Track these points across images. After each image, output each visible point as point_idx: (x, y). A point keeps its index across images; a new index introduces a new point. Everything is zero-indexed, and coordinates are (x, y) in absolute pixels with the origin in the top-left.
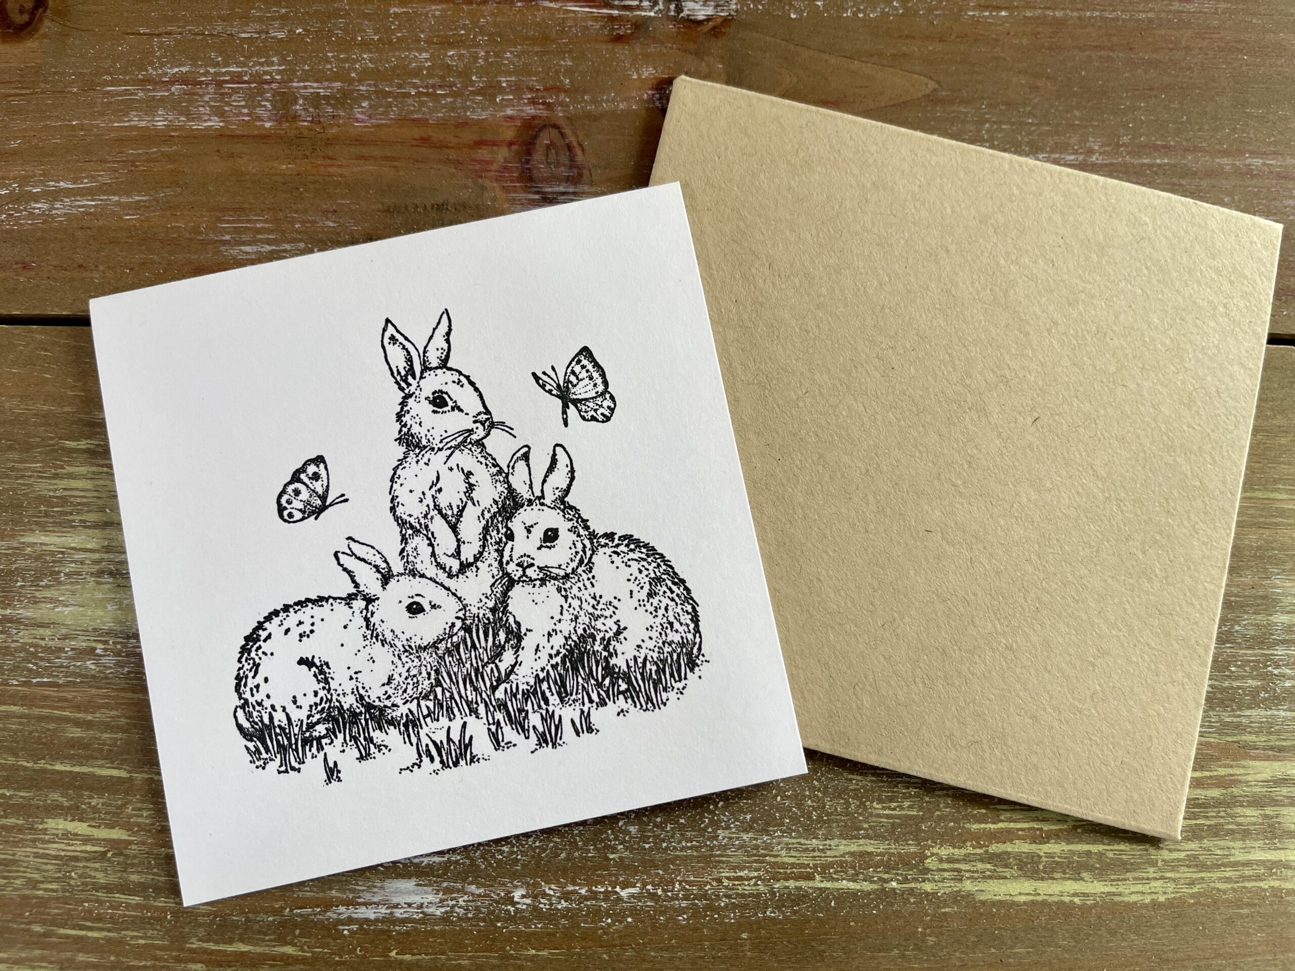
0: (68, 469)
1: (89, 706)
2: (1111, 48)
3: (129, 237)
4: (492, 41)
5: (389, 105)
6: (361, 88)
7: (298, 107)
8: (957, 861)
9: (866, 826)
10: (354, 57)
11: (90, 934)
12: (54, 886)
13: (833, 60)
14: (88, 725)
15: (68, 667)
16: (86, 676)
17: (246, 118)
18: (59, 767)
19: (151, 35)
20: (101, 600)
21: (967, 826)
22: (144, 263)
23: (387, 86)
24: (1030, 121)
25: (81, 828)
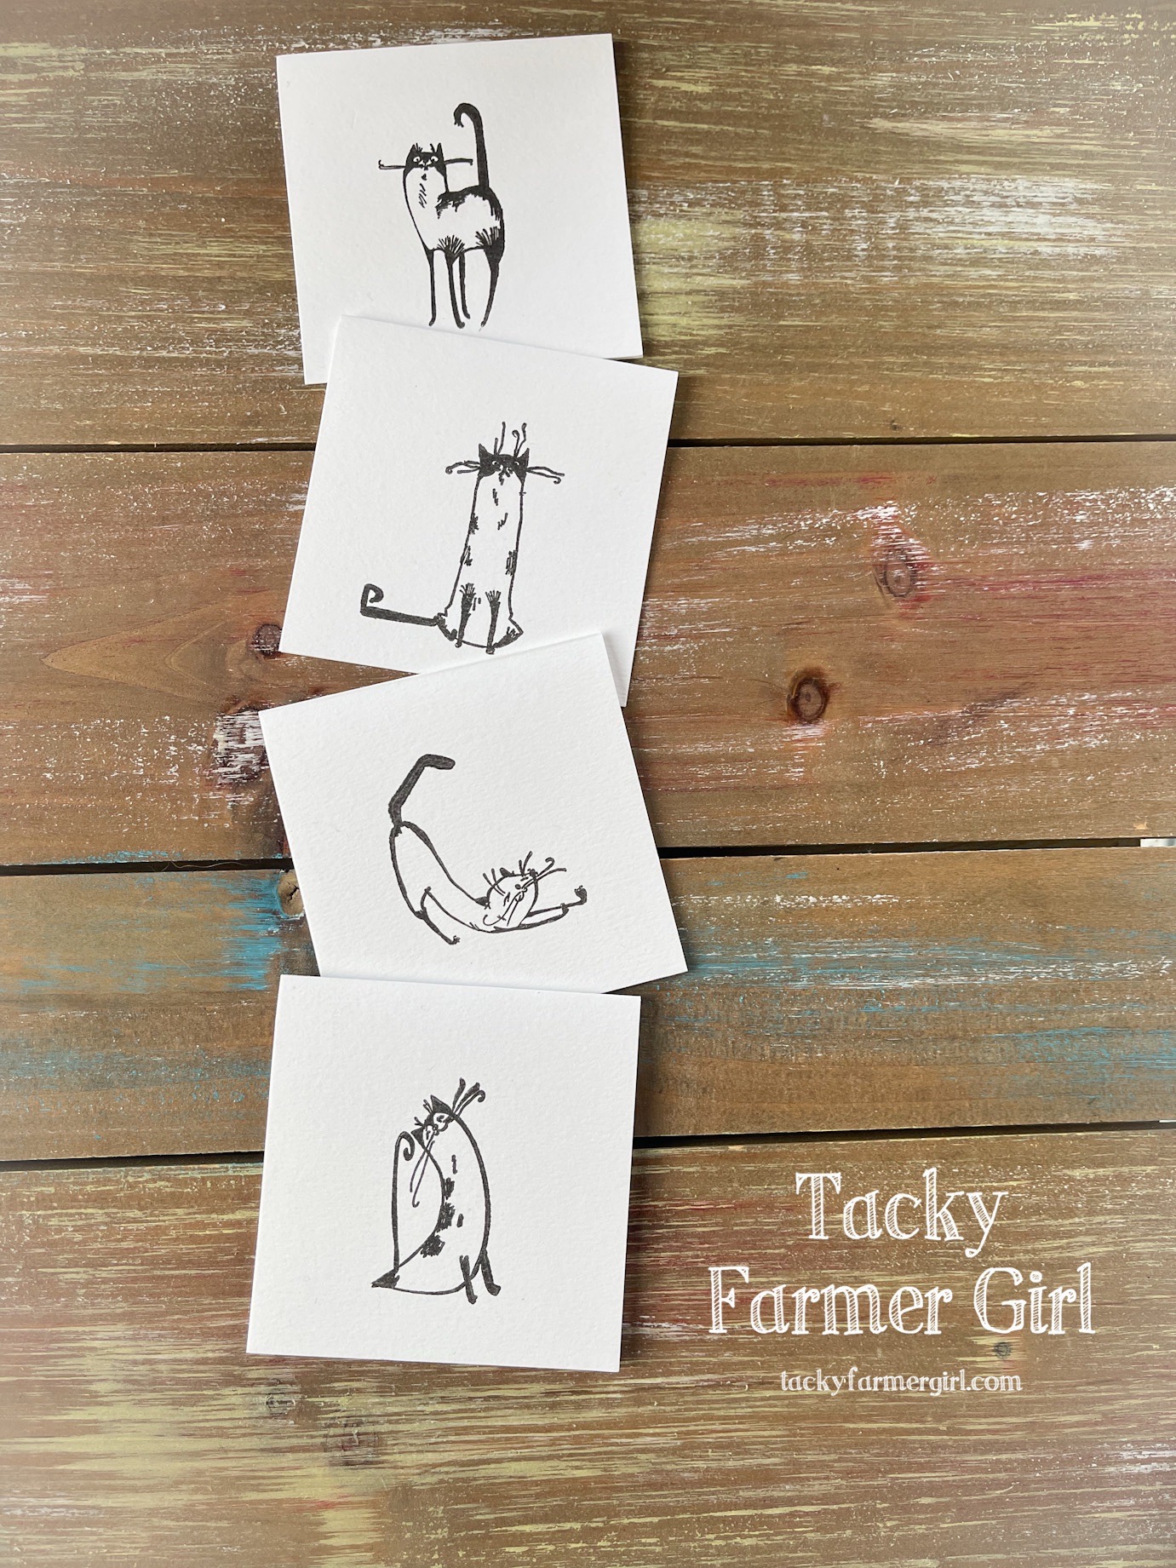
3: (697, 508)
8: (61, 67)
11: (673, 20)
12: (701, 49)
13: (133, 680)
16: (692, 187)
18: (705, 126)
19: (699, 677)
20: (688, 240)
25: (685, 87)
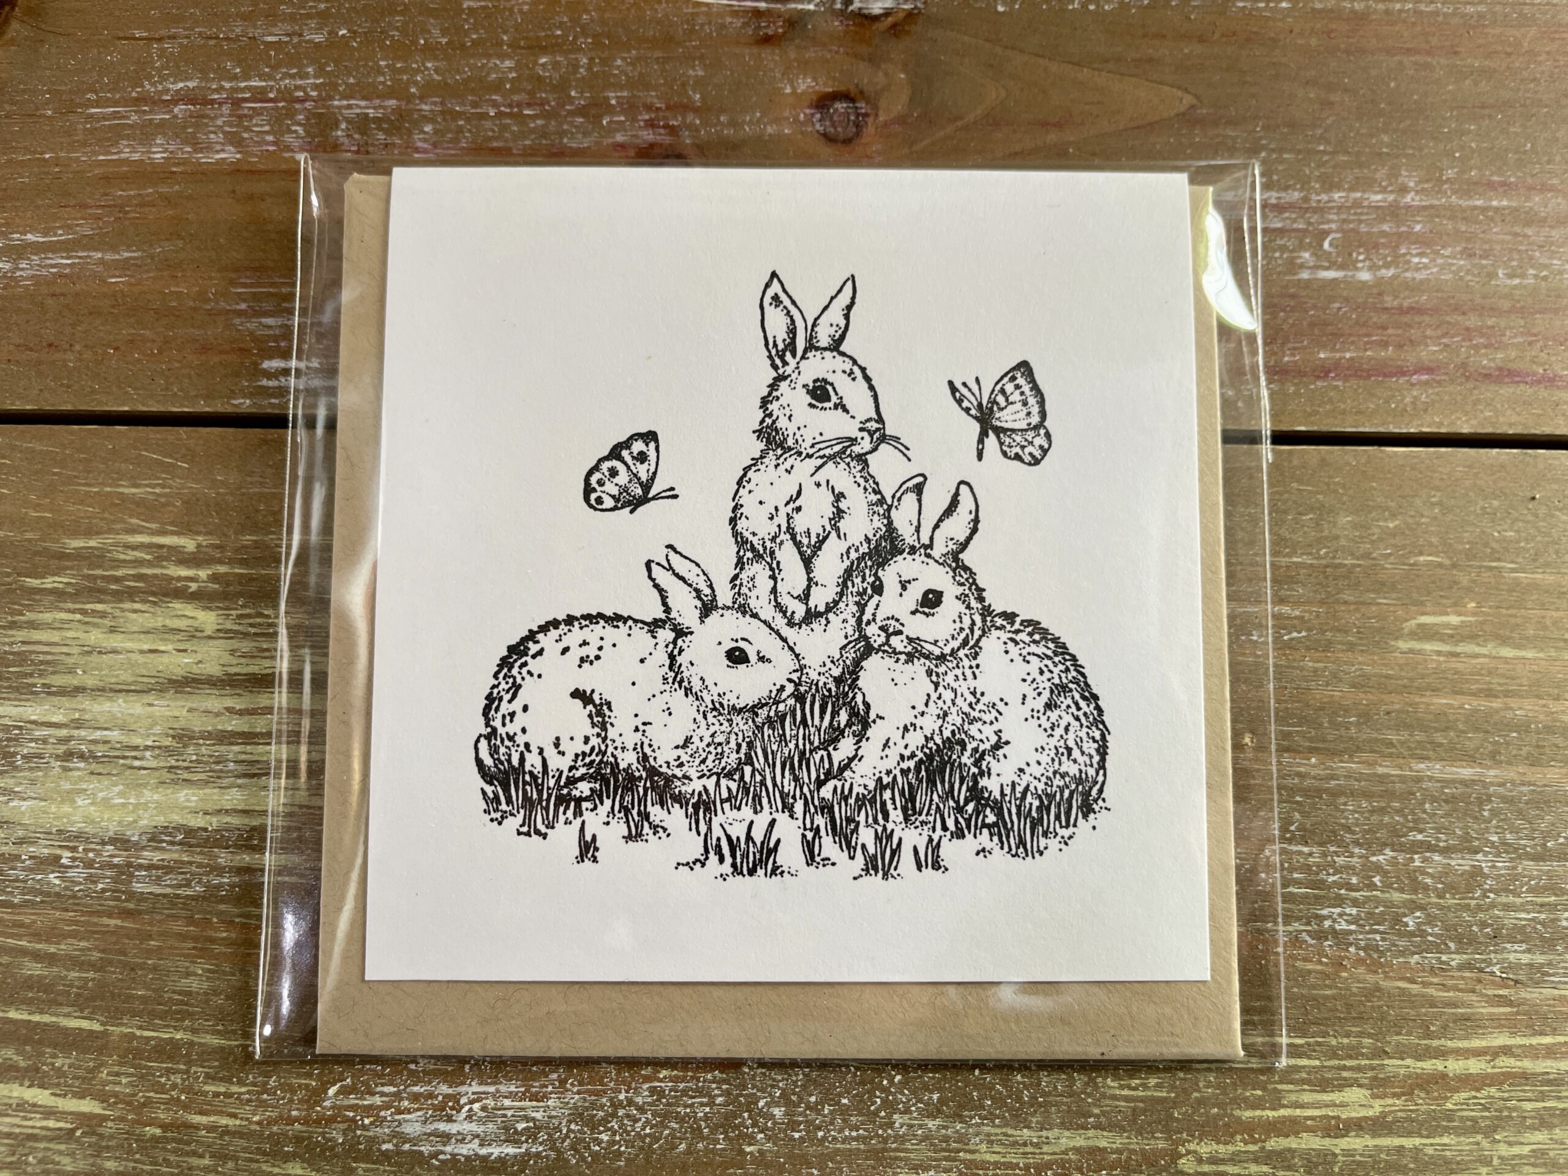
0: (29, 616)
1: (51, 934)
2: (1429, 53)
3: (113, 306)
4: (597, 44)
5: (460, 130)
6: (424, 107)
7: (339, 133)
8: (1223, 1161)
9: (1096, 1111)
10: (414, 66)
13: (1054, 67)
14: (51, 959)
15: (25, 881)
16: (48, 894)
17: (271, 148)
18: (13, 1015)
19: (149, 39)
20: (69, 791)
21: (1237, 1113)
22: (132, 342)
23: (458, 104)
24: (1322, 148)
25: (43, 1096)
